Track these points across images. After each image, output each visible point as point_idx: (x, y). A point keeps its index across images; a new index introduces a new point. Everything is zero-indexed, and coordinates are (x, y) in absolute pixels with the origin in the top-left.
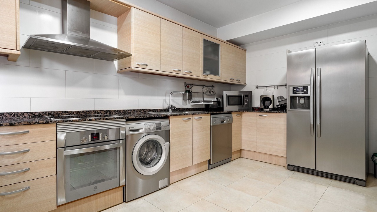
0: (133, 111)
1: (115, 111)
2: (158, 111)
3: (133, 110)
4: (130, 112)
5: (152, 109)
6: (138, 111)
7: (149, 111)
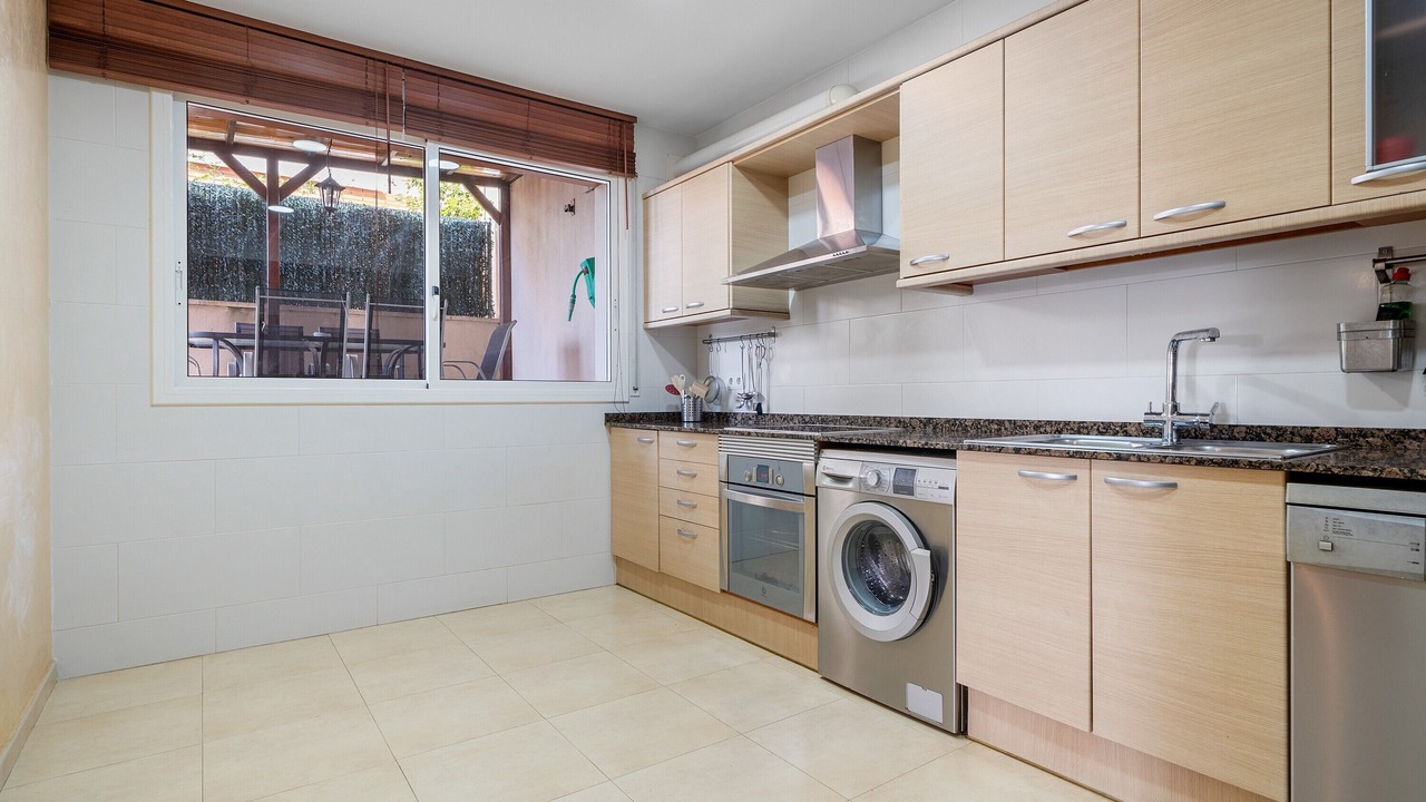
0: (1007, 425)
1: (948, 421)
2: (1127, 434)
3: (1010, 421)
4: (996, 427)
5: (1095, 424)
6: (1026, 427)
7: (1079, 428)
